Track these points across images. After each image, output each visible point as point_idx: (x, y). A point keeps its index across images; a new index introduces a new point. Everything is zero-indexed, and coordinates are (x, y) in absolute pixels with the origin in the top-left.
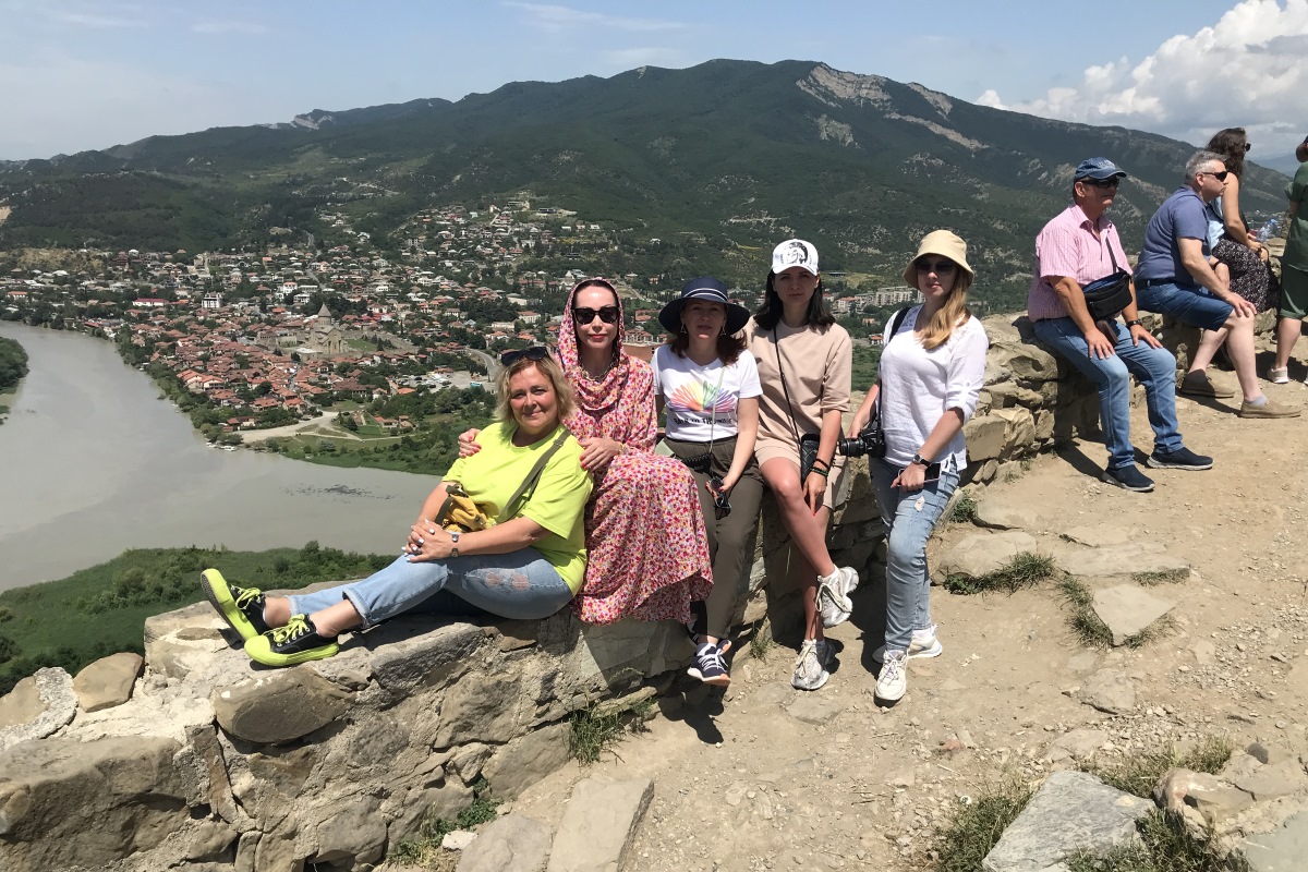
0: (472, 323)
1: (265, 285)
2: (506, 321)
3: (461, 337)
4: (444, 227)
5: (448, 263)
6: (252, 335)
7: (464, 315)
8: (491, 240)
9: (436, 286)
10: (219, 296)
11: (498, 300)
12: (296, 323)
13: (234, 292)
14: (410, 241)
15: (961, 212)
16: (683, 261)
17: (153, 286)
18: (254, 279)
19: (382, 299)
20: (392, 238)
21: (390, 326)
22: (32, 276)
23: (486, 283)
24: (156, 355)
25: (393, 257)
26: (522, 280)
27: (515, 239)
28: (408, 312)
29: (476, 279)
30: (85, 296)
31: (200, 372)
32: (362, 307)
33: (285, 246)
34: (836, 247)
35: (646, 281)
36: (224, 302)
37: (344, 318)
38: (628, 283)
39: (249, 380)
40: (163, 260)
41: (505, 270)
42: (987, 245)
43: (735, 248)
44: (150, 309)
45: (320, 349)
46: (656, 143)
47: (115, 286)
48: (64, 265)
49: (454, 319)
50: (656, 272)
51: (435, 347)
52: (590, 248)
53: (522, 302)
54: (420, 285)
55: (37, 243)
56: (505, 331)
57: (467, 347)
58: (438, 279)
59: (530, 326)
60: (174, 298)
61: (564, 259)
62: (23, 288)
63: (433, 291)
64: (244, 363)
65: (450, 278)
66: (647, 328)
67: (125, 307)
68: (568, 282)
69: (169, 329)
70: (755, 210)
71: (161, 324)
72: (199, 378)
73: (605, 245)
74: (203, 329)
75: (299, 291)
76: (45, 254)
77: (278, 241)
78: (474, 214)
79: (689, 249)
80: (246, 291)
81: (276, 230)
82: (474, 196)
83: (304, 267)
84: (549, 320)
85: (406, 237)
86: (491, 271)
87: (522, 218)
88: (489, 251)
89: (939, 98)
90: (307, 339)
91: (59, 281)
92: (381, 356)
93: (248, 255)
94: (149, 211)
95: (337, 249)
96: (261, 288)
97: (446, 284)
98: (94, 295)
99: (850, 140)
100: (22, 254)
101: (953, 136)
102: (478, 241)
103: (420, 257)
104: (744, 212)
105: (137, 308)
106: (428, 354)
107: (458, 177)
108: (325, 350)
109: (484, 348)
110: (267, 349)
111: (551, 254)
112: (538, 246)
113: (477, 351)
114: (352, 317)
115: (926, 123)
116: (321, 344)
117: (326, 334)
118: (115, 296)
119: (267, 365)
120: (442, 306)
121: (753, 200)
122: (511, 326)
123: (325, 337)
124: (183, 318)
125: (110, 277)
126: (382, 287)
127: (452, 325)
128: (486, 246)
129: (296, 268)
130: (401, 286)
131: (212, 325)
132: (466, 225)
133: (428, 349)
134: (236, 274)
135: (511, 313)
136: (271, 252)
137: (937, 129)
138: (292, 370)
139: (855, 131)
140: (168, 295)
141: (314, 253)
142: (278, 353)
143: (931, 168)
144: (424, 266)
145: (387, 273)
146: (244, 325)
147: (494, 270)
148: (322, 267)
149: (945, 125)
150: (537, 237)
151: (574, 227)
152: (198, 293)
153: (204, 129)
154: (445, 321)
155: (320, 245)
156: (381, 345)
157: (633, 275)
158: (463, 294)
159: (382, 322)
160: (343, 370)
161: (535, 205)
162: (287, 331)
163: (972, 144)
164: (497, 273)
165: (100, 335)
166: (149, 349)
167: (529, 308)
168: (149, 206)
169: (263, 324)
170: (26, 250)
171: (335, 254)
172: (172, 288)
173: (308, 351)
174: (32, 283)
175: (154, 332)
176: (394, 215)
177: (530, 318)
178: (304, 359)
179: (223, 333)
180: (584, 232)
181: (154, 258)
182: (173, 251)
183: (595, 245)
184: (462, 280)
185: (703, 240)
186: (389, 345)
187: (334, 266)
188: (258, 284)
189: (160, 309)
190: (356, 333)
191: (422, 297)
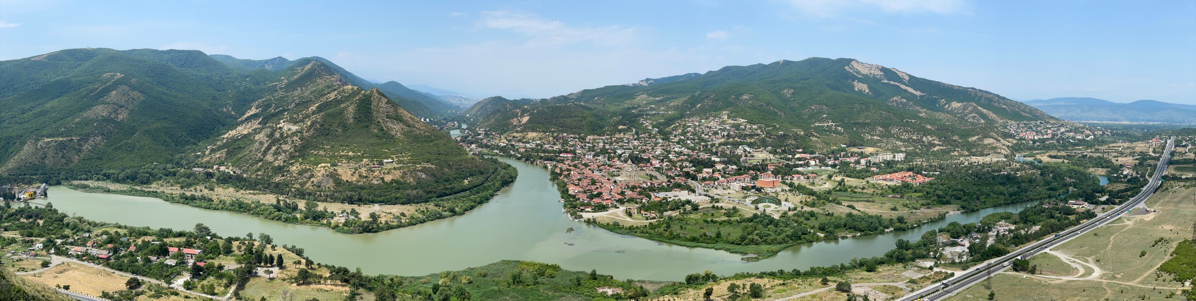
0: (694, 168)
1: (611, 149)
2: (709, 168)
3: (687, 175)
4: (690, 126)
5: (689, 142)
6: (601, 170)
7: (691, 165)
8: (708, 132)
9: (681, 152)
10: (593, 153)
11: (707, 158)
12: (620, 166)
13: (599, 152)
14: (674, 132)
15: (913, 121)
16: (793, 142)
17: (569, 148)
18: (607, 147)
19: (656, 157)
20: (667, 131)
21: (658, 169)
22: (529, 143)
23: (703, 151)
24: (562, 177)
25: (666, 139)
26: (720, 149)
27: (719, 132)
28: (667, 163)
29: (700, 149)
30: (545, 151)
31: (576, 185)
32: (648, 160)
33: (622, 134)
34: (861, 136)
35: (776, 151)
36: (594, 156)
37: (640, 165)
38: (767, 151)
39: (594, 190)
40: (574, 138)
41: (713, 145)
42: (925, 135)
43: (816, 137)
44: (566, 157)
45: (626, 178)
46: (785, 91)
47: (555, 148)
48: (540, 139)
49: (686, 167)
50: (780, 147)
51: (674, 179)
52: (751, 136)
53: (717, 160)
54: (675, 151)
55: (533, 130)
56: (708, 173)
57: (689, 180)
58: (683, 149)
59: (719, 171)
60: (575, 154)
61: (739, 140)
62: (525, 147)
63: (680, 153)
64: (594, 182)
65: (688, 149)
66: (773, 172)
67: (557, 156)
68: (740, 151)
69: (570, 166)
70: (826, 119)
71: (568, 164)
72: (575, 188)
73: (758, 135)
74: (583, 167)
75: (624, 153)
76: (534, 134)
77: (620, 131)
78: (703, 121)
79: (796, 137)
80: (604, 151)
81: (620, 127)
82: (705, 113)
83: (629, 141)
84: (728, 168)
85: (673, 130)
86: (706, 146)
87: (723, 122)
88: (707, 137)
89: (904, 74)
90: (622, 174)
91: (537, 145)
93: (608, 137)
94: (575, 118)
95: (643, 135)
96: (610, 151)
97: (685, 151)
98: (548, 152)
99: (867, 91)
100: (527, 134)
101: (910, 90)
102: (703, 133)
103: (677, 139)
104: (822, 121)
105: (561, 157)
106: (671, 182)
107: (699, 105)
108: (628, 179)
109: (697, 180)
110: (605, 177)
111: (734, 138)
112: (729, 136)
113: (693, 182)
114: (643, 165)
115: (899, 84)
116: (627, 176)
118: (554, 152)
119: (603, 184)
120: (682, 160)
121: (825, 116)
122: (710, 170)
123: (629, 173)
124: (576, 162)
125: (554, 144)
126: (658, 152)
127: (684, 170)
128: (706, 135)
129: (625, 143)
130: (667, 151)
131: (586, 165)
132: (699, 126)
133: (672, 180)
134: (601, 144)
135: (711, 164)
136: (616, 136)
137: (904, 87)
138: (612, 187)
139: (870, 88)
140: (574, 152)
141: (634, 136)
142: (609, 180)
143: (901, 103)
144: (678, 143)
145: (662, 146)
146: (599, 166)
147: (707, 145)
148: (636, 143)
149: (906, 85)
150: (728, 130)
151: (746, 127)
152: (585, 152)
153: (603, 86)
154: (682, 167)
155: (637, 133)
156: (652, 177)
157: (770, 148)
158: (693, 155)
159: (655, 167)
160: (633, 188)
161: (729, 117)
162: (615, 170)
163: (918, 93)
164: (709, 146)
165: (546, 167)
166: (560, 175)
167: (720, 162)
168: (575, 116)
169: (607, 166)
170: (529, 133)
171: (642, 137)
172: (575, 150)
173: (621, 179)
174: (528, 145)
175: (565, 167)
176: (670, 121)
177: (719, 167)
178: (618, 182)
179: (590, 169)
180: (750, 129)
181: (572, 137)
182: (579, 134)
183: (753, 135)
184: (693, 149)
185: (802, 133)
186: (656, 178)
187: (641, 143)
188: (609, 149)
189: (569, 158)
190: (643, 172)
191: (675, 156)
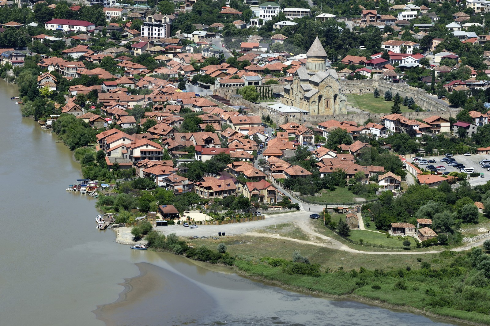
1: (233, 5)
6: (207, 81)
10: (166, 19)
12: (273, 66)
19: (406, 32)
21: (414, 75)
31: (129, 132)
32: (373, 43)
36: (171, 31)
37: (346, 60)
39: (198, 149)
44: (70, 34)
45: (305, 107)
60: (102, 20)
64: (192, 122)
67: (34, 31)
69: (91, 66)
71: (82, 58)
72: (127, 142)
74: (139, 68)
75: (282, 17)
90: (287, 91)
92: (396, 122)
96: (228, 10)
105: (50, 33)
108: (312, 109)
110: (228, 103)
114: (356, 59)
116: (307, 99)
117: (316, 84)
123: (314, 89)
126: (409, 12)
131: (152, 64)
138: (261, 138)
146: (198, 66)
156: (399, 104)
160: (337, 141)
166: (61, 94)
169: (225, 65)
173: (286, 109)
175: (71, 70)
178: (280, 121)
179: (166, 76)
186: (410, 104)
189: (81, 36)
190: (361, 84)
